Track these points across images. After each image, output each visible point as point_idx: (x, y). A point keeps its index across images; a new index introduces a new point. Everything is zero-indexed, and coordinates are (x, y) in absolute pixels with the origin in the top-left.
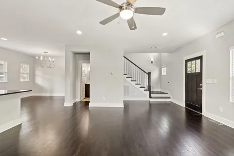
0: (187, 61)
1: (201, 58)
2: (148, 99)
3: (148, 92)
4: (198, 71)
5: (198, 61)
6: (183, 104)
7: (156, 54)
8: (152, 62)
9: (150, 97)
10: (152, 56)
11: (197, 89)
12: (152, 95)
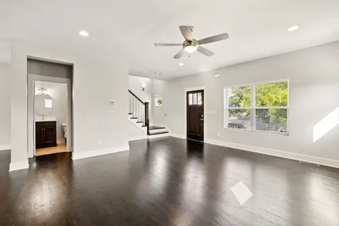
0: (188, 93)
1: (202, 91)
2: (146, 137)
3: (146, 128)
4: (200, 103)
5: (200, 94)
6: (184, 137)
7: (147, 80)
8: (143, 89)
9: (148, 134)
10: (144, 81)
11: (199, 120)
12: (151, 131)
